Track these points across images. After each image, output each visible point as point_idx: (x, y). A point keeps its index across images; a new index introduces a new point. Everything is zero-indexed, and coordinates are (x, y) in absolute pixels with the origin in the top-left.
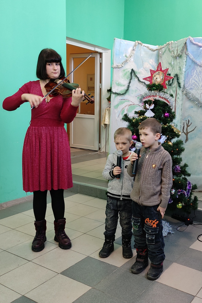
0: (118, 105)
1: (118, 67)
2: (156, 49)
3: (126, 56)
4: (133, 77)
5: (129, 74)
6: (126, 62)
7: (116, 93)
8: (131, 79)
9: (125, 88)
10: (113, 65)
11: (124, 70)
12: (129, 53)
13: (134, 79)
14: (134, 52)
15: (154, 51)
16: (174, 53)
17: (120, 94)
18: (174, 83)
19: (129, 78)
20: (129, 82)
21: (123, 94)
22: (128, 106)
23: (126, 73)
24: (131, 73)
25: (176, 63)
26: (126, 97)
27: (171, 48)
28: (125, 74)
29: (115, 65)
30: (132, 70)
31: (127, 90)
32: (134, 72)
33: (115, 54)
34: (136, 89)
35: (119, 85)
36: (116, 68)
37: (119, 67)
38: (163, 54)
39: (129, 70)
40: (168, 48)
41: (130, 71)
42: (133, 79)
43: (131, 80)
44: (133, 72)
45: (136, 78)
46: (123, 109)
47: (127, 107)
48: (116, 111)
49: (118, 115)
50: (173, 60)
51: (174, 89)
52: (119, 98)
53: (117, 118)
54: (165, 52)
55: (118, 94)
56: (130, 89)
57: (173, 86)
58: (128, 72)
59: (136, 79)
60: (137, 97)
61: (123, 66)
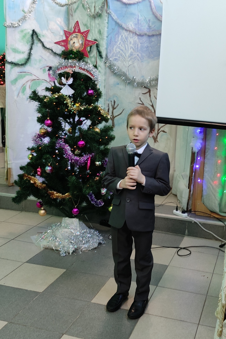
0: (16, 80)
1: (12, 26)
2: (66, 4)
3: (23, 11)
4: (36, 41)
5: (29, 36)
6: (24, 19)
7: (11, 63)
8: (33, 44)
9: (25, 56)
10: (5, 23)
11: (22, 31)
12: (28, 7)
13: (37, 43)
14: (35, 6)
15: (63, 6)
16: (90, 11)
17: (19, 64)
18: (93, 52)
19: (29, 42)
20: (30, 47)
21: (22, 65)
22: (30, 81)
23: (26, 34)
24: (32, 35)
25: (94, 25)
26: (27, 68)
27: (85, 4)
28: (24, 37)
29: (8, 23)
30: (33, 31)
31: (28, 59)
32: (36, 34)
33: (7, 8)
34: (41, 58)
35: (15, 51)
36: (11, 27)
37: (15, 26)
38: (75, 11)
39: (29, 31)
40: (81, 3)
41: (31, 32)
42: (35, 44)
43: (33, 46)
44: (34, 33)
45: (39, 42)
46: (24, 85)
47: (29, 83)
48: (14, 88)
49: (17, 93)
50: (89, 20)
51: (93, 59)
52: (17, 69)
53: (15, 97)
54: (77, 8)
55: (15, 64)
56: (32, 57)
57: (92, 55)
58: (27, 33)
59: (40, 45)
60: (42, 69)
61: (20, 24)
